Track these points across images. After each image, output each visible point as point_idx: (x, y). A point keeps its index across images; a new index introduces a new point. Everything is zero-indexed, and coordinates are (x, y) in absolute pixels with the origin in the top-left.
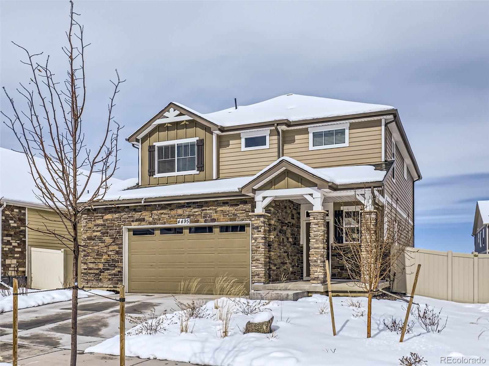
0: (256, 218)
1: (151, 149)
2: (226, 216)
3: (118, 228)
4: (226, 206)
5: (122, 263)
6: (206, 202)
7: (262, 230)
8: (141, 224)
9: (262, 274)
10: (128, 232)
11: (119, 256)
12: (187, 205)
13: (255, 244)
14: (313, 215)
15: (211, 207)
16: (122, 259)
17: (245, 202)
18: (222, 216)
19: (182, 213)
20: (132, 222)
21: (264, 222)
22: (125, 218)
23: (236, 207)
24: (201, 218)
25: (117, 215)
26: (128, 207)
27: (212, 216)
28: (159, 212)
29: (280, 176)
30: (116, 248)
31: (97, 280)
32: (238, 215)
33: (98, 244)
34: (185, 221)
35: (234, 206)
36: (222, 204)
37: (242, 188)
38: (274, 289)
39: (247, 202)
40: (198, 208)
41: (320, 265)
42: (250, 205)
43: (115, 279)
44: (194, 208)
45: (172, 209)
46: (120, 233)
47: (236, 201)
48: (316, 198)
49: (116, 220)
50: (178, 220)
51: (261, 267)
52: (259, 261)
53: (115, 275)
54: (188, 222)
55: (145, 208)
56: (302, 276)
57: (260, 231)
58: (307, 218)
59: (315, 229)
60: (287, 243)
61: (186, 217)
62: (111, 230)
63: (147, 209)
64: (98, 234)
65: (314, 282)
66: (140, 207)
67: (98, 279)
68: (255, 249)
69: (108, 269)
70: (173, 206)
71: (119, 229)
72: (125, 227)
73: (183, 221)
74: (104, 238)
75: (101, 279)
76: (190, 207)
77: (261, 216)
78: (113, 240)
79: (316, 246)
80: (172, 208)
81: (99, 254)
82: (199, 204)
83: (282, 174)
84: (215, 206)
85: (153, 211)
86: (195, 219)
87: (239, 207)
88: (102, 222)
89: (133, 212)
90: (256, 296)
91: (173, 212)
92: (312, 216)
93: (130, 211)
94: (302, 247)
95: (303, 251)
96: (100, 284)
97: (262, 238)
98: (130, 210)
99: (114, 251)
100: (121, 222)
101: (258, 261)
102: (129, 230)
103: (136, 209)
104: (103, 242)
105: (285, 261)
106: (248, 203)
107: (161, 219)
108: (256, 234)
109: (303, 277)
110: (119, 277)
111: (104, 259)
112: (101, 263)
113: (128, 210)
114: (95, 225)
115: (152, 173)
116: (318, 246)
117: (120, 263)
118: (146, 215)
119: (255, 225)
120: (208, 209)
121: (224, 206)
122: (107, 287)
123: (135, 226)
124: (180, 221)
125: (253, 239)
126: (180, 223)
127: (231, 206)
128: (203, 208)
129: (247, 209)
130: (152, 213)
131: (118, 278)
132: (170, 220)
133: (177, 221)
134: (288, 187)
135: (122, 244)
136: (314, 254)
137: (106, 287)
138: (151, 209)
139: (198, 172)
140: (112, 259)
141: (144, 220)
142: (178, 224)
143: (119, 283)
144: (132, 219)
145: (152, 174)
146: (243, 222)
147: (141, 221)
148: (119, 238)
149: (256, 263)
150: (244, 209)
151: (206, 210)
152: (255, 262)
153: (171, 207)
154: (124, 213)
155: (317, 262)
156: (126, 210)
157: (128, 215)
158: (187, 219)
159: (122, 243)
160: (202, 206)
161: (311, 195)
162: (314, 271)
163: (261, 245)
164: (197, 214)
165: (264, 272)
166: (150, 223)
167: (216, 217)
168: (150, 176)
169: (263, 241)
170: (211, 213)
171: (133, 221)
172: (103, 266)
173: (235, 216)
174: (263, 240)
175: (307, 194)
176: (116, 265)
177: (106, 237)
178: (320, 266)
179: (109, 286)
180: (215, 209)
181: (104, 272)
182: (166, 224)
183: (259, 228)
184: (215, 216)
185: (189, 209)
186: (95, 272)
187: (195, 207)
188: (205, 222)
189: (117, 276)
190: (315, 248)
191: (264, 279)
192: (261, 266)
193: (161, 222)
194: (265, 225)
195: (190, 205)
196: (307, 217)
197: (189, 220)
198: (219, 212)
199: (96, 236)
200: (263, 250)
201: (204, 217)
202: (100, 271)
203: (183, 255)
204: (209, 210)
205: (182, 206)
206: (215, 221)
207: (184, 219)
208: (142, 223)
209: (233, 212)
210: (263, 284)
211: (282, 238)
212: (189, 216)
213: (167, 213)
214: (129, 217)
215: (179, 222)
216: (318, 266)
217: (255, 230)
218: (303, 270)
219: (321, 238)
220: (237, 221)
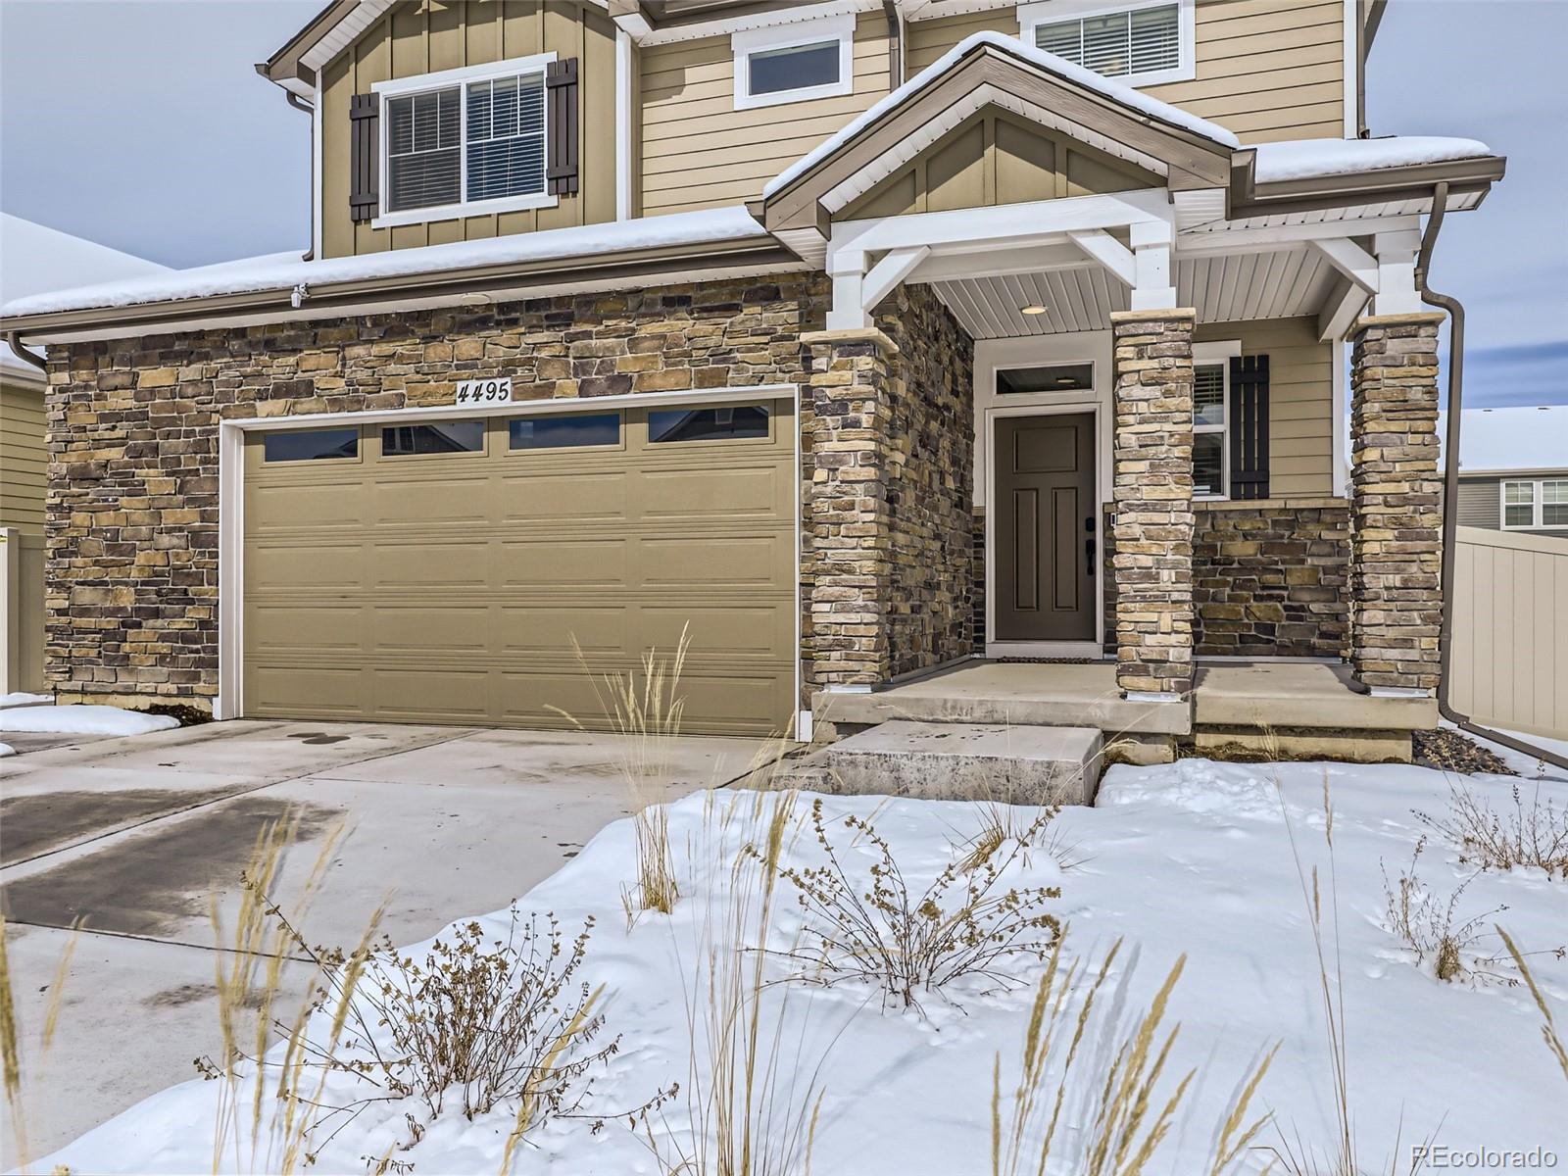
0: (835, 359)
1: (363, 110)
2: (681, 363)
3: (197, 429)
4: (679, 315)
5: (217, 585)
6: (587, 300)
7: (866, 420)
8: (299, 407)
9: (864, 640)
10: (243, 447)
11: (202, 554)
12: (502, 317)
13: (829, 490)
14: (1134, 332)
15: (610, 323)
16: (217, 568)
17: (767, 293)
18: (660, 366)
19: (477, 355)
20: (261, 399)
21: (874, 379)
22: (227, 383)
23: (729, 320)
24: (564, 376)
25: (191, 372)
26: (241, 333)
27: (612, 365)
28: (375, 350)
29: (954, 143)
30: (190, 516)
31: (110, 660)
32: (738, 355)
33: (116, 500)
34: (490, 389)
35: (716, 314)
36: (659, 308)
37: (768, 199)
38: (926, 717)
39: (777, 290)
40: (548, 328)
41: (1175, 596)
42: (793, 305)
43: (188, 655)
44: (532, 329)
45: (435, 338)
46: (206, 448)
47: (725, 291)
48: (1147, 247)
49: (190, 391)
50: (460, 385)
51: (862, 603)
52: (851, 572)
53: (185, 637)
54: (503, 394)
55: (313, 334)
56: (982, 640)
57: (856, 424)
58: (1001, 396)
59: (1143, 407)
60: (939, 496)
61: (495, 370)
62: (168, 436)
63: (324, 338)
64: (115, 454)
65: (1142, 682)
66: (292, 333)
67: (115, 658)
68: (832, 512)
69: (156, 614)
70: (436, 325)
71: (202, 433)
72: (229, 422)
73: (483, 390)
74: (142, 473)
75: (127, 657)
76: (514, 323)
77: (858, 349)
78: (179, 481)
79: (1148, 494)
80: (434, 334)
81: (119, 547)
82: (554, 311)
83: (967, 133)
84: (628, 317)
85: (349, 346)
86: (538, 382)
87: (741, 317)
88: (132, 403)
89: (261, 354)
90: (862, 769)
91: (438, 352)
92: (1131, 341)
93: (247, 350)
94: (981, 519)
95: (983, 537)
96: (125, 680)
97: (866, 456)
98: (251, 344)
99: (181, 530)
100: (211, 402)
101: (845, 576)
102: (250, 437)
103: (275, 339)
104: (136, 490)
105: (934, 577)
106: (782, 296)
107: (386, 383)
108: (835, 438)
109: (984, 642)
110: (204, 648)
111: (141, 568)
112: (126, 584)
113: (240, 347)
114: (103, 418)
115: (364, 209)
116: (1159, 493)
117: (206, 587)
118: (317, 364)
119: (828, 391)
120: (597, 333)
121: (670, 314)
122: (154, 694)
123: (273, 416)
124: (471, 391)
125: (820, 462)
126: (470, 400)
127: (705, 315)
128: (573, 329)
129: (779, 329)
130: (344, 358)
131: (197, 651)
132: (425, 387)
133: (455, 391)
134: (994, 196)
135: (213, 499)
136: (1138, 540)
137: (149, 690)
138: (341, 339)
139: (553, 201)
140: (176, 569)
141: (308, 388)
142: (460, 405)
143: (203, 676)
144: (257, 388)
145: (364, 215)
146: (762, 387)
147: (298, 395)
148: (201, 472)
149: (836, 584)
150: (764, 326)
151: (588, 335)
152: (829, 578)
153: (428, 325)
154: (225, 360)
155: (1156, 578)
156: (235, 345)
157: (242, 366)
158: (498, 382)
159: (217, 494)
160: (568, 320)
161: (1121, 234)
162: (1141, 627)
163: (859, 494)
164: (544, 354)
165: (874, 630)
166: (336, 404)
167: (631, 369)
168: (357, 222)
169: (870, 473)
170: (611, 350)
171: (262, 396)
172: (133, 598)
173: (724, 361)
174: (873, 470)
175: (1094, 231)
176: (191, 596)
177: (147, 470)
178: (1173, 602)
179: (163, 688)
180: (627, 329)
181: (139, 625)
182: (408, 406)
183: (850, 408)
184: (626, 362)
185: (507, 336)
186: (105, 626)
187: (535, 322)
188: (583, 391)
189: (196, 643)
190: (1145, 507)
191: (876, 667)
192: (859, 599)
193: (385, 399)
194: (879, 393)
195: (514, 315)
196: (998, 393)
197: (508, 387)
198: (646, 344)
199: (106, 466)
200: (871, 516)
201: (580, 369)
202: (122, 622)
203: (481, 547)
204: (600, 335)
205: (476, 321)
206: (626, 385)
207: (486, 383)
208: (302, 403)
209: (711, 343)
210: (869, 690)
211: (927, 472)
212: (508, 368)
213: (409, 357)
214: (245, 377)
215: (463, 396)
216: (1161, 598)
217: (828, 419)
218: (983, 614)
219: (1177, 452)
220: (732, 386)
